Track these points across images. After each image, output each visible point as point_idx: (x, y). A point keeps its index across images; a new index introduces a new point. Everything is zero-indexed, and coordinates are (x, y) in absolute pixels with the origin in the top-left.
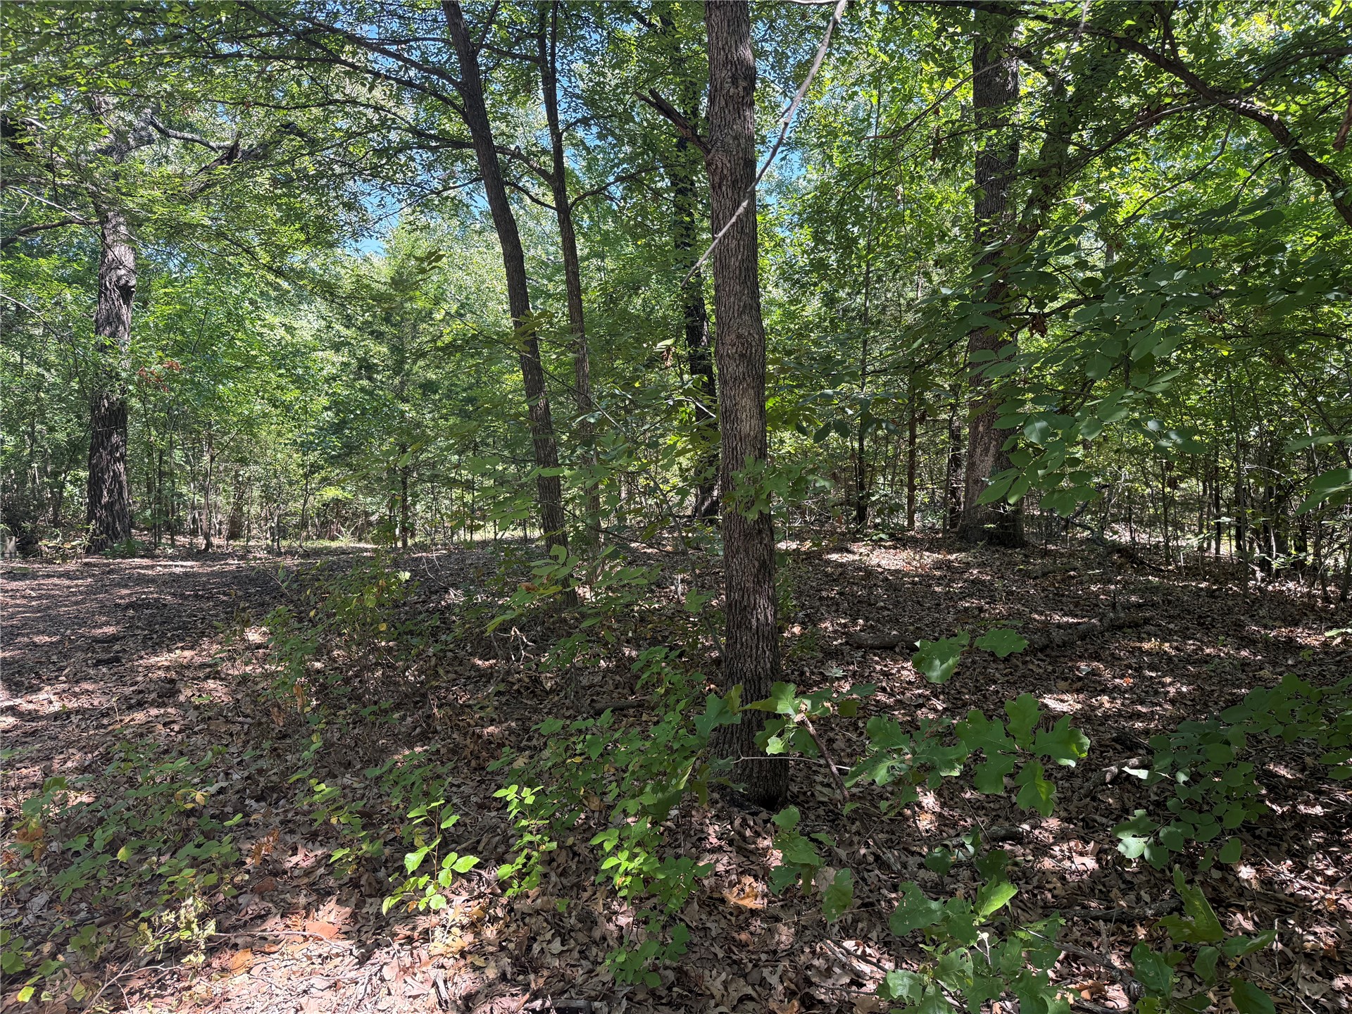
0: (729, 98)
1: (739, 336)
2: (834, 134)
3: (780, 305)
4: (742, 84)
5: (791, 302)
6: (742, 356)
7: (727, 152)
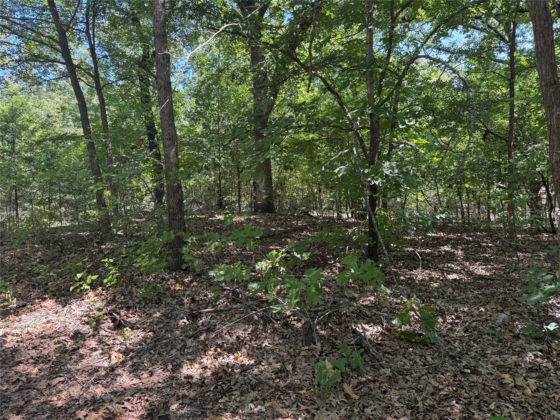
0: (162, 64)
1: (169, 133)
2: (203, 64)
3: (186, 127)
4: (166, 60)
5: (191, 126)
6: (170, 139)
7: (162, 79)
